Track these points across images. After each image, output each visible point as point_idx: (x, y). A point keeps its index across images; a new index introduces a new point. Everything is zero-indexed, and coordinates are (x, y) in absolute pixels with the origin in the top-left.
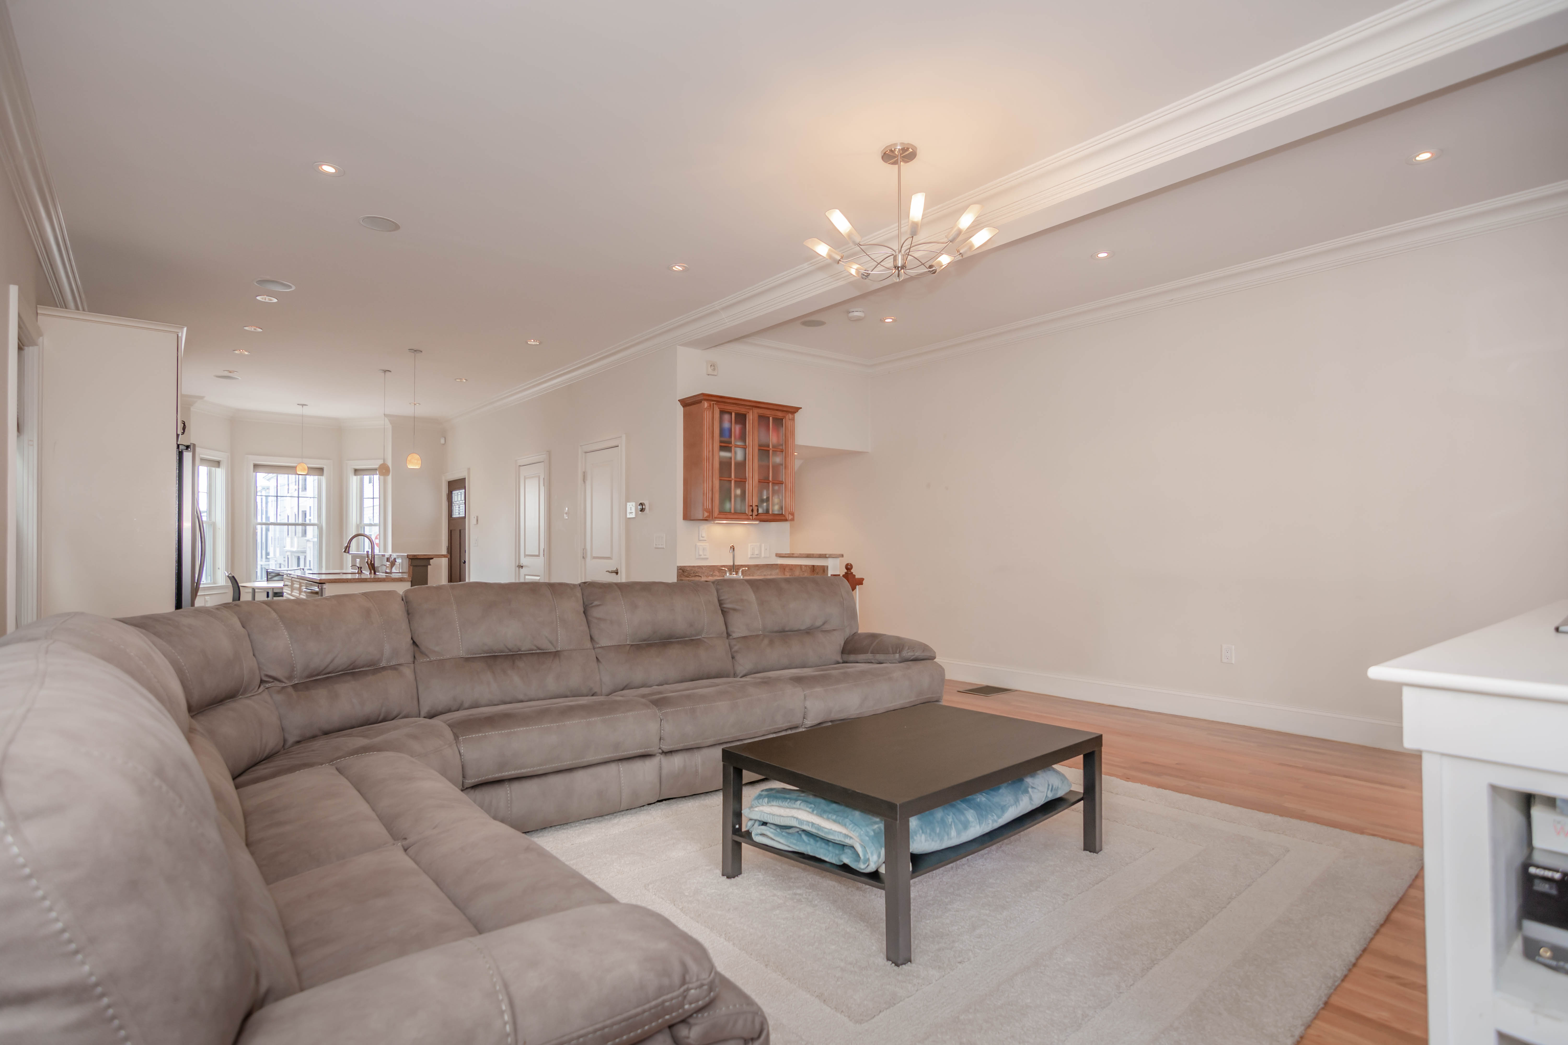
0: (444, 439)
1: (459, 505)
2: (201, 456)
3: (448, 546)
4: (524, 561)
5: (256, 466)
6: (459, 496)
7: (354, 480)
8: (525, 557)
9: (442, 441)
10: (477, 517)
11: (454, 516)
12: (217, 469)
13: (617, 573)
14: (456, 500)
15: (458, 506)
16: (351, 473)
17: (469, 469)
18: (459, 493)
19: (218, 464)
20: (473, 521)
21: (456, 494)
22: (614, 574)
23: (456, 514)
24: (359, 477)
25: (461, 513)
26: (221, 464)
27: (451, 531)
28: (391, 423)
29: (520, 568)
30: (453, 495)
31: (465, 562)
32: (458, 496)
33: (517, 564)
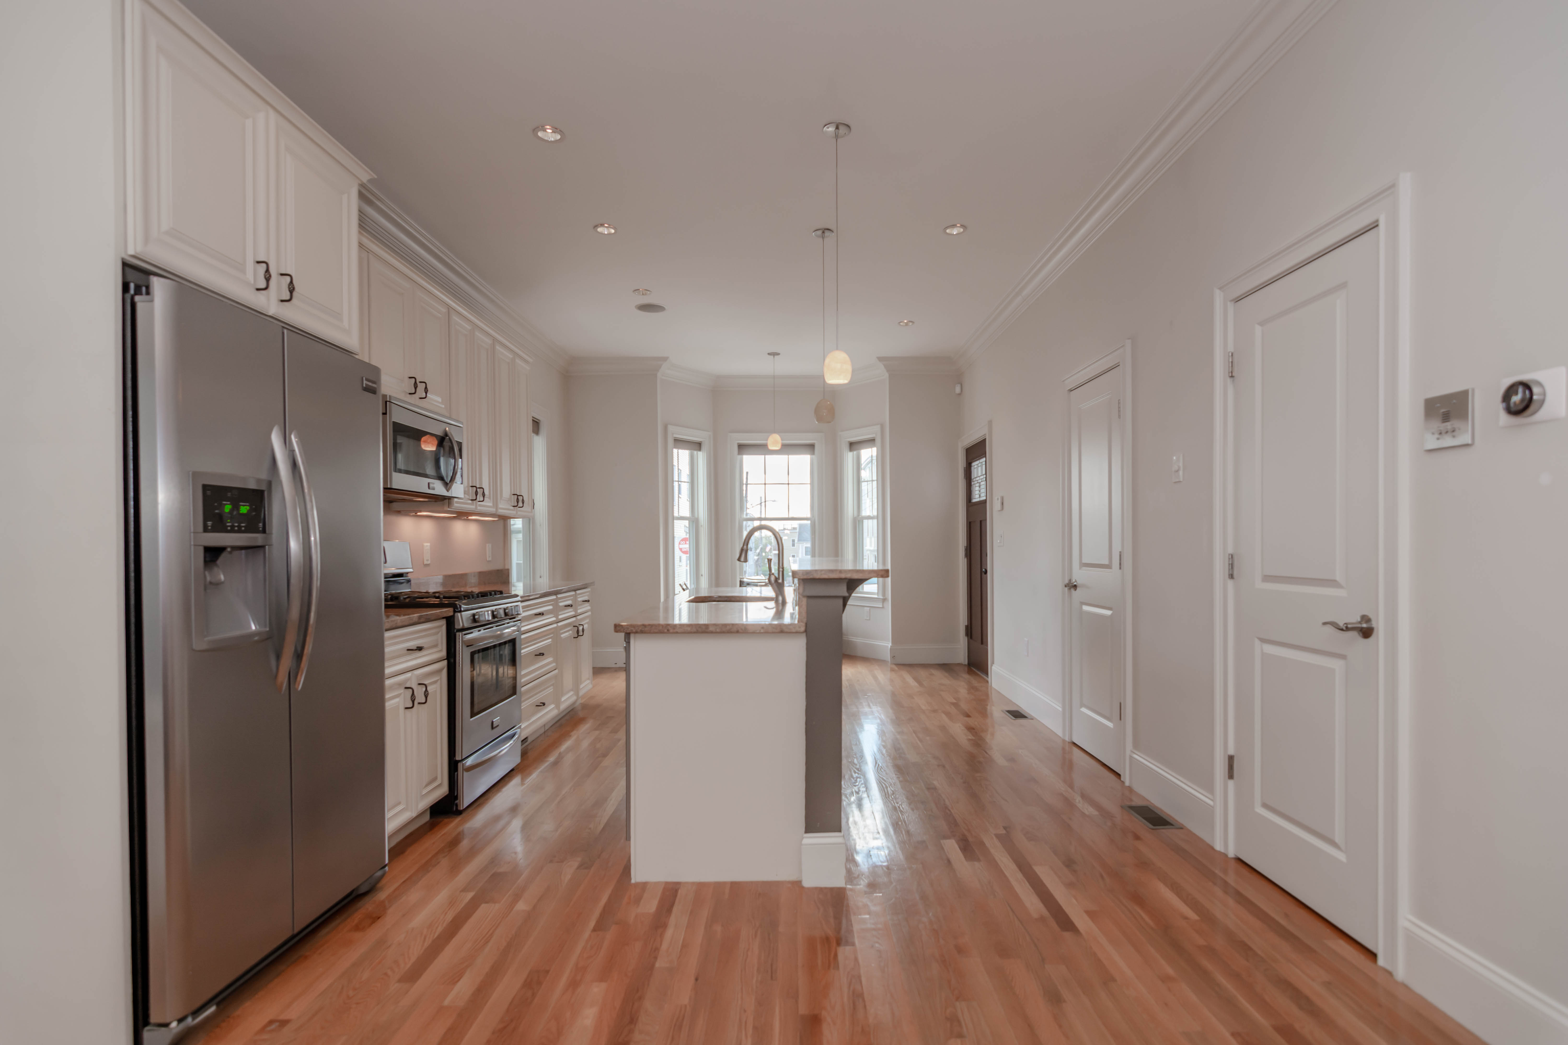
0: (959, 385)
1: (980, 483)
2: (675, 436)
3: (967, 547)
4: (1079, 575)
5: (743, 448)
6: (980, 468)
7: (849, 457)
8: (1080, 568)
9: (958, 389)
10: (1002, 498)
11: (974, 501)
12: (699, 453)
13: (1367, 633)
14: (975, 476)
15: (978, 485)
16: (845, 447)
17: (990, 423)
18: (980, 465)
19: (698, 446)
20: (997, 505)
21: (976, 466)
22: (1354, 634)
23: (976, 498)
24: (855, 452)
25: (981, 496)
26: (703, 447)
27: (970, 523)
28: (888, 371)
29: (1072, 590)
30: (972, 468)
31: (986, 572)
32: (978, 468)
33: (1067, 582)
